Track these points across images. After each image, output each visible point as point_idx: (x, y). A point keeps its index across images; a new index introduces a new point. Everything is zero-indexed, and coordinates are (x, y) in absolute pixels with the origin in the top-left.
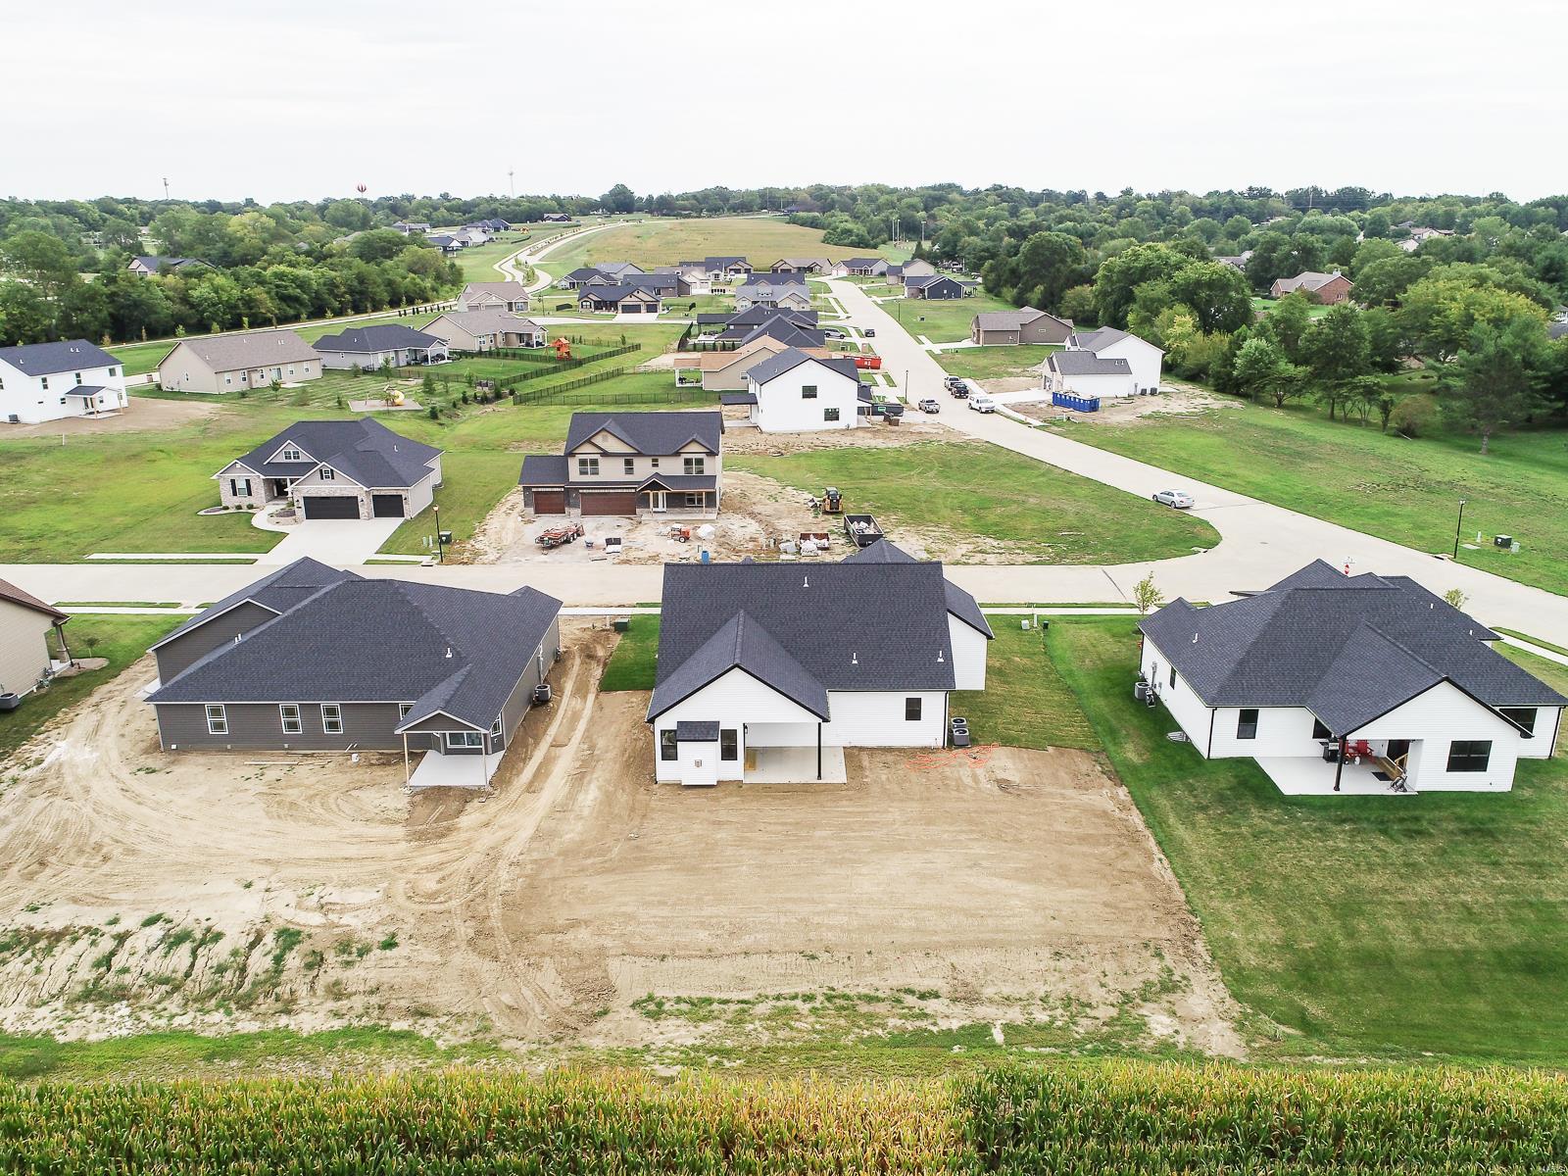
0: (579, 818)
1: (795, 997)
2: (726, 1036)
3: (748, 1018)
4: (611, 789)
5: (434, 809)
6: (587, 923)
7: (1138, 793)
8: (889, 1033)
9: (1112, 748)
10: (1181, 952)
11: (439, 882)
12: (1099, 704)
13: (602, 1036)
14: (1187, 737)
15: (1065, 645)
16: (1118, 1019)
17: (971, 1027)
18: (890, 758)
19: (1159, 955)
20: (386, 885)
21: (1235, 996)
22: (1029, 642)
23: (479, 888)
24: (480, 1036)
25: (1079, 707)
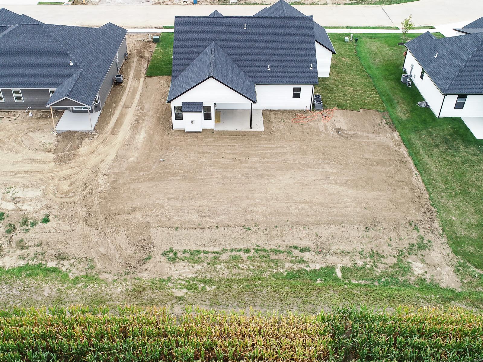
0: (136, 149)
1: (240, 250)
2: (208, 272)
3: (218, 262)
4: (152, 132)
5: (68, 144)
6: (140, 209)
7: (404, 136)
8: (286, 271)
9: (391, 110)
10: (427, 227)
11: (69, 186)
12: (384, 85)
13: (148, 271)
14: (427, 105)
15: (366, 51)
16: (397, 264)
17: (326, 268)
18: (284, 116)
19: (417, 229)
20: (44, 187)
21: (455, 252)
22: (349, 49)
23: (89, 189)
24: (89, 271)
25: (374, 86)
